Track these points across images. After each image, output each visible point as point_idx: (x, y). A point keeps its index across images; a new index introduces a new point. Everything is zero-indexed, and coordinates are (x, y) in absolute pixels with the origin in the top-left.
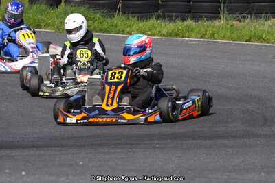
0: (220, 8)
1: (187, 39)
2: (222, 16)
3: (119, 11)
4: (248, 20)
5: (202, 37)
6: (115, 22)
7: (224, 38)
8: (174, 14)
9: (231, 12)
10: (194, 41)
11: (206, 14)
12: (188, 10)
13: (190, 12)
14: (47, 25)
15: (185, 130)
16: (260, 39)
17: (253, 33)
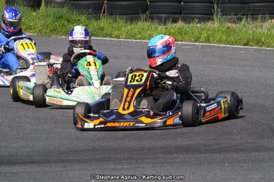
0: (214, 8)
1: (180, 43)
2: (215, 17)
3: (104, 12)
4: (244, 22)
5: (196, 41)
6: (102, 25)
7: (220, 41)
8: (164, 15)
9: (224, 13)
10: (188, 45)
11: (197, 16)
12: (179, 11)
13: (180, 13)
14: (29, 28)
15: (189, 143)
16: (259, 42)
17: (251, 37)
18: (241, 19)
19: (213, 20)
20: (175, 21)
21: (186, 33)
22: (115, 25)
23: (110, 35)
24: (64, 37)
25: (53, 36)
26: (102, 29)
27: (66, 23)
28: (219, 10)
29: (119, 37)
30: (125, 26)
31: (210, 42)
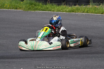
18: (100, 4)
19: (90, 5)
20: (75, 5)
21: (79, 10)
22: (53, 7)
23: (51, 11)
24: (33, 11)
25: (29, 11)
26: (48, 8)
27: (34, 6)
29: (54, 11)
30: (56, 7)
31: (88, 13)
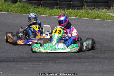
0: (83, 4)
1: (69, 17)
2: (84, 8)
3: (41, 5)
4: (95, 10)
5: (76, 17)
6: (40, 10)
7: (85, 17)
8: (64, 7)
9: (87, 6)
10: (72, 18)
11: (77, 7)
12: (70, 5)
13: (71, 6)
14: (12, 11)
16: (99, 17)
17: (97, 15)
28: (85, 5)
